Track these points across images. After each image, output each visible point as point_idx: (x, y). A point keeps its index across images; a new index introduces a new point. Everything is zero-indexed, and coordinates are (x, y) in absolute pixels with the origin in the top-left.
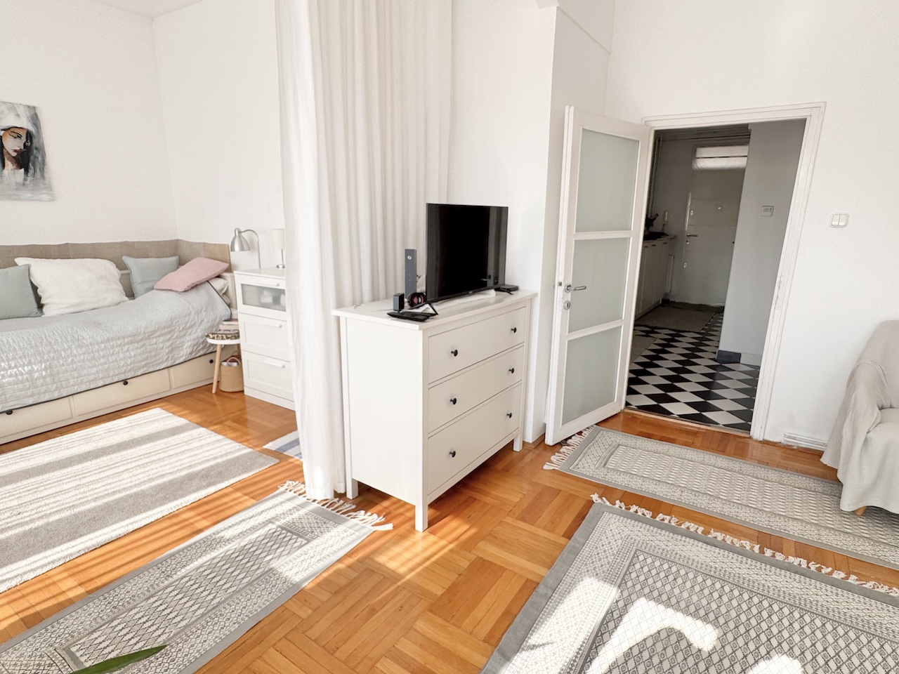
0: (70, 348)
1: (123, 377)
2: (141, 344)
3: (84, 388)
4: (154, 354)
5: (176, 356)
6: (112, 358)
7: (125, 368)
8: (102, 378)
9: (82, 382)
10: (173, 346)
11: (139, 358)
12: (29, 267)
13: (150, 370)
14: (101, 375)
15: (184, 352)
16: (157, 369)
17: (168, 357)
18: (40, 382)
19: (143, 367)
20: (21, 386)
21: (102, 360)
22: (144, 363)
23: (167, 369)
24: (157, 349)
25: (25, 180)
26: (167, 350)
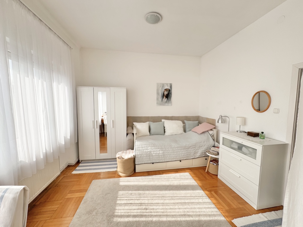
0: (169, 148)
1: (180, 159)
2: (186, 150)
3: (170, 161)
4: (189, 154)
5: (195, 156)
6: (178, 153)
7: (181, 157)
8: (175, 159)
9: (170, 159)
10: (195, 152)
11: (185, 154)
12: (164, 122)
13: (187, 159)
14: (175, 158)
15: (198, 155)
16: (190, 159)
17: (193, 156)
18: (160, 157)
19: (186, 157)
20: (156, 157)
21: (176, 153)
22: (186, 156)
23: (192, 159)
24: (190, 152)
25: (167, 101)
26: (193, 153)
